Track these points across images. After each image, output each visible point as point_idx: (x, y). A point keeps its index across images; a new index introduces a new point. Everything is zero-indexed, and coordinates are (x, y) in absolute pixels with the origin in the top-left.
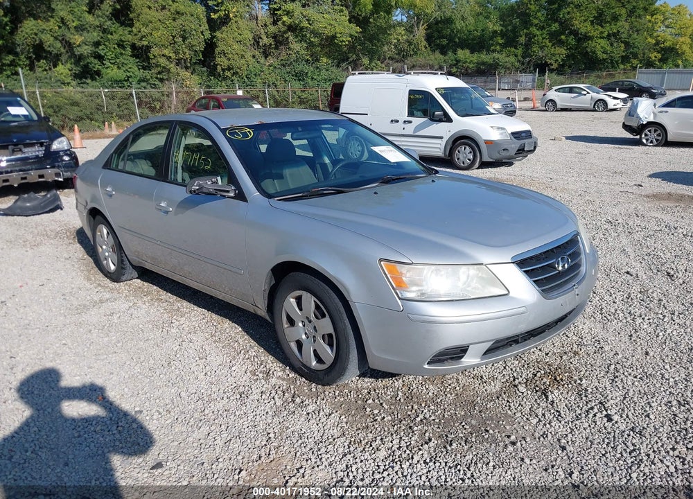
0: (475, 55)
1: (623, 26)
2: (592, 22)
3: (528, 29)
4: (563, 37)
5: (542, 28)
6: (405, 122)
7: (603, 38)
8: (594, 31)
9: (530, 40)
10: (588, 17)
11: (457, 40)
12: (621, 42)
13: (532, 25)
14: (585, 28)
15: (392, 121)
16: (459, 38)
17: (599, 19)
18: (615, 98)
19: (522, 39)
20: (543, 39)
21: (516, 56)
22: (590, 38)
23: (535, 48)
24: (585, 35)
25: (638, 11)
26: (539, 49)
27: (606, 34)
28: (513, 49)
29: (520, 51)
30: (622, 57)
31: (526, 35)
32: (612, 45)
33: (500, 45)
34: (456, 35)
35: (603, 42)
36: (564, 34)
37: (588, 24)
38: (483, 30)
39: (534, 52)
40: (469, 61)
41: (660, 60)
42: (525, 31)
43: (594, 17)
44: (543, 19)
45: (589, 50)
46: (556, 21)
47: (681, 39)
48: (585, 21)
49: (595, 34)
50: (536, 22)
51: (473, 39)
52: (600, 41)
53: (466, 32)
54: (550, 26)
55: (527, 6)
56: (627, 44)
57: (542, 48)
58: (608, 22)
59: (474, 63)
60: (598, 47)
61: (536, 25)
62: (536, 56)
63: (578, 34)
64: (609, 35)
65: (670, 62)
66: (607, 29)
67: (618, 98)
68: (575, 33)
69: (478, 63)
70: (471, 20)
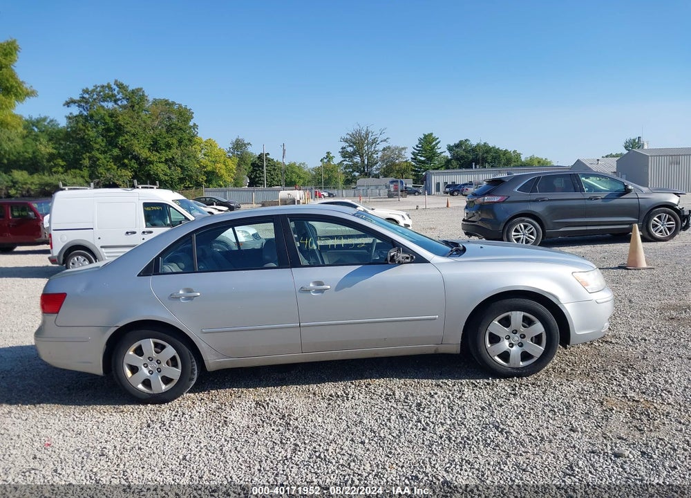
0: (35, 176)
1: (175, 152)
2: (149, 149)
3: (90, 153)
4: (126, 161)
5: (105, 152)
6: (144, 232)
7: (162, 162)
8: (154, 157)
9: (95, 162)
10: (146, 145)
11: (6, 161)
12: (178, 166)
13: (93, 150)
14: (145, 153)
15: (127, 233)
16: (8, 159)
17: (155, 146)
18: (219, 210)
19: (86, 162)
20: (108, 162)
21: (83, 177)
22: (151, 162)
23: (101, 170)
24: (146, 159)
25: (185, 141)
26: (106, 171)
27: (163, 160)
28: (78, 171)
29: (86, 173)
30: (180, 179)
31: (90, 158)
32: (170, 168)
33: (62, 167)
34: (4, 156)
35: (162, 166)
36: (127, 158)
37: (147, 151)
38: (34, 153)
39: (101, 174)
40: (29, 182)
41: (206, 181)
42: (88, 154)
43: (151, 144)
44: (103, 144)
45: (152, 173)
46: (116, 146)
47: (219, 165)
48: (144, 147)
49: (155, 159)
50: (98, 146)
51: (24, 161)
52: (159, 165)
53: (15, 153)
54: (111, 151)
55: (84, 132)
56: (182, 167)
57: (108, 170)
58: (163, 149)
59: (36, 185)
60: (160, 170)
61: (98, 150)
62: (104, 177)
63: (139, 158)
64: (166, 160)
65: (214, 182)
66: (165, 155)
67: (222, 211)
68: (136, 158)
69: (40, 184)
70: (19, 142)
